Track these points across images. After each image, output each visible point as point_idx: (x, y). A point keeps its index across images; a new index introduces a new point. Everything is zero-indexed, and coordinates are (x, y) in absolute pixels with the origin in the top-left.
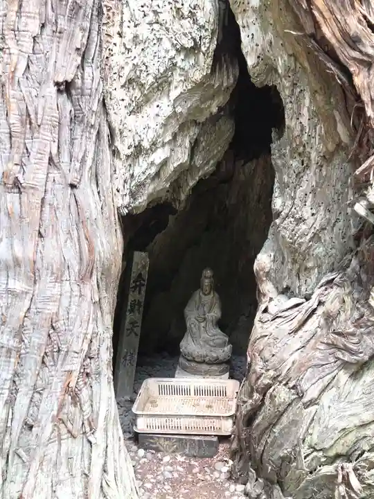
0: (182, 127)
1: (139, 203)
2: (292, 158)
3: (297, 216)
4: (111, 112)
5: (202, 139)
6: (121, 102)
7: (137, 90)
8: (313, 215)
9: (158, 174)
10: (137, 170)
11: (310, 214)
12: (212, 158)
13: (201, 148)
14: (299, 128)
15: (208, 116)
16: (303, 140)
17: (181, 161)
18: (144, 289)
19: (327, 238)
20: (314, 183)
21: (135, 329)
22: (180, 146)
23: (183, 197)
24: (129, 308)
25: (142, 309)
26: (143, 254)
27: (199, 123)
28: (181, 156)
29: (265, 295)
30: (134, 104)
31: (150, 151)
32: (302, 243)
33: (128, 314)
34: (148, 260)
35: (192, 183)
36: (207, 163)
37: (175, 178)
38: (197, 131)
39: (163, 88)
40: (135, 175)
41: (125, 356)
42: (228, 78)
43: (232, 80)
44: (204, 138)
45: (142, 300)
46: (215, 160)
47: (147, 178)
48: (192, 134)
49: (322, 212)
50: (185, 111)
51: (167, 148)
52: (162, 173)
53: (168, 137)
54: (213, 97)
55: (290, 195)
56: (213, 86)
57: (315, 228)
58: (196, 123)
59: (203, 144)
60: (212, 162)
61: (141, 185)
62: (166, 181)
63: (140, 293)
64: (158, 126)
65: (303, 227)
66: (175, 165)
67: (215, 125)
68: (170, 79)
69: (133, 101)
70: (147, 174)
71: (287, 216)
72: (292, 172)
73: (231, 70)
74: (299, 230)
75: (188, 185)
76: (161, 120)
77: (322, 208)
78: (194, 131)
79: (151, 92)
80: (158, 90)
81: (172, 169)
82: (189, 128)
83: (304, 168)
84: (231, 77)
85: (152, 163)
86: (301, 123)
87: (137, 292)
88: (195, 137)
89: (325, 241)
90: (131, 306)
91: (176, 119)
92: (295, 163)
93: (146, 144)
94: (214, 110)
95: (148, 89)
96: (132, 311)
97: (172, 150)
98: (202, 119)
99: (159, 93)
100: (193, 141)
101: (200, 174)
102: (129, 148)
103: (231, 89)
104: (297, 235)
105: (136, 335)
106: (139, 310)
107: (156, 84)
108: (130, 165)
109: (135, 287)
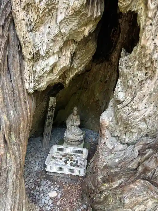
0: (66, 44)
1: (42, 86)
2: (139, 70)
3: (134, 107)
4: (17, 29)
5: (78, 52)
6: (23, 22)
7: (34, 13)
8: (145, 108)
9: (51, 71)
10: (38, 69)
11: (143, 108)
12: (83, 63)
13: (77, 58)
14: (152, 48)
15: (82, 38)
16: (153, 57)
17: (65, 65)
18: (54, 111)
19: (150, 121)
20: (152, 90)
21: (50, 125)
22: (65, 55)
23: (67, 82)
24: (48, 117)
25: (53, 118)
26: (54, 98)
27: (77, 42)
28: (65, 62)
29: (104, 136)
30: (33, 24)
31: (45, 57)
32: (133, 122)
33: (47, 120)
34: (56, 100)
35: (71, 76)
36: (80, 66)
37: (62, 73)
38: (75, 47)
39: (52, 13)
40: (37, 71)
41: (46, 134)
42: (97, 11)
43: (99, 14)
44: (79, 52)
45: (53, 115)
46: (85, 64)
47: (45, 73)
48: (72, 48)
49: (152, 108)
50: (67, 32)
51: (56, 56)
52: (54, 70)
53: (57, 49)
54: (86, 25)
55: (131, 94)
56: (87, 15)
57: (144, 115)
58: (74, 41)
59: (79, 55)
60: (83, 66)
61: (41, 77)
62: (57, 75)
63: (52, 112)
64: (50, 41)
65: (137, 114)
66: (62, 67)
67: (86, 45)
68: (57, 6)
69: (32, 22)
70: (45, 71)
71: (127, 105)
72: (137, 79)
73: (99, 5)
74: (133, 115)
75: (70, 76)
76: (51, 37)
77: (152, 105)
78: (73, 47)
79: (44, 16)
80: (49, 15)
81: (60, 69)
82: (70, 45)
83: (147, 78)
84: (99, 11)
85: (47, 65)
86: (155, 43)
87: (51, 112)
88: (74, 51)
89: (148, 123)
90: (49, 117)
91: (61, 37)
92: (141, 74)
93: (42, 53)
94: (86, 33)
95: (42, 13)
96: (49, 119)
97: (59, 58)
98: (79, 40)
99: (50, 17)
100: (72, 53)
101: (76, 72)
102: (30, 55)
103: (98, 21)
104: (131, 117)
105: (51, 127)
106: (52, 118)
107: (47, 10)
108: (33, 65)
109: (50, 110)
